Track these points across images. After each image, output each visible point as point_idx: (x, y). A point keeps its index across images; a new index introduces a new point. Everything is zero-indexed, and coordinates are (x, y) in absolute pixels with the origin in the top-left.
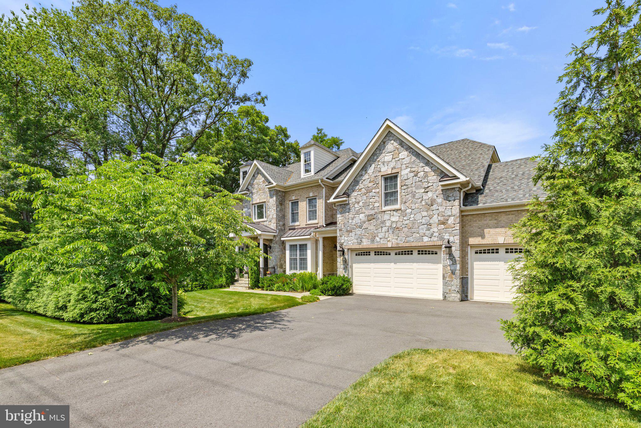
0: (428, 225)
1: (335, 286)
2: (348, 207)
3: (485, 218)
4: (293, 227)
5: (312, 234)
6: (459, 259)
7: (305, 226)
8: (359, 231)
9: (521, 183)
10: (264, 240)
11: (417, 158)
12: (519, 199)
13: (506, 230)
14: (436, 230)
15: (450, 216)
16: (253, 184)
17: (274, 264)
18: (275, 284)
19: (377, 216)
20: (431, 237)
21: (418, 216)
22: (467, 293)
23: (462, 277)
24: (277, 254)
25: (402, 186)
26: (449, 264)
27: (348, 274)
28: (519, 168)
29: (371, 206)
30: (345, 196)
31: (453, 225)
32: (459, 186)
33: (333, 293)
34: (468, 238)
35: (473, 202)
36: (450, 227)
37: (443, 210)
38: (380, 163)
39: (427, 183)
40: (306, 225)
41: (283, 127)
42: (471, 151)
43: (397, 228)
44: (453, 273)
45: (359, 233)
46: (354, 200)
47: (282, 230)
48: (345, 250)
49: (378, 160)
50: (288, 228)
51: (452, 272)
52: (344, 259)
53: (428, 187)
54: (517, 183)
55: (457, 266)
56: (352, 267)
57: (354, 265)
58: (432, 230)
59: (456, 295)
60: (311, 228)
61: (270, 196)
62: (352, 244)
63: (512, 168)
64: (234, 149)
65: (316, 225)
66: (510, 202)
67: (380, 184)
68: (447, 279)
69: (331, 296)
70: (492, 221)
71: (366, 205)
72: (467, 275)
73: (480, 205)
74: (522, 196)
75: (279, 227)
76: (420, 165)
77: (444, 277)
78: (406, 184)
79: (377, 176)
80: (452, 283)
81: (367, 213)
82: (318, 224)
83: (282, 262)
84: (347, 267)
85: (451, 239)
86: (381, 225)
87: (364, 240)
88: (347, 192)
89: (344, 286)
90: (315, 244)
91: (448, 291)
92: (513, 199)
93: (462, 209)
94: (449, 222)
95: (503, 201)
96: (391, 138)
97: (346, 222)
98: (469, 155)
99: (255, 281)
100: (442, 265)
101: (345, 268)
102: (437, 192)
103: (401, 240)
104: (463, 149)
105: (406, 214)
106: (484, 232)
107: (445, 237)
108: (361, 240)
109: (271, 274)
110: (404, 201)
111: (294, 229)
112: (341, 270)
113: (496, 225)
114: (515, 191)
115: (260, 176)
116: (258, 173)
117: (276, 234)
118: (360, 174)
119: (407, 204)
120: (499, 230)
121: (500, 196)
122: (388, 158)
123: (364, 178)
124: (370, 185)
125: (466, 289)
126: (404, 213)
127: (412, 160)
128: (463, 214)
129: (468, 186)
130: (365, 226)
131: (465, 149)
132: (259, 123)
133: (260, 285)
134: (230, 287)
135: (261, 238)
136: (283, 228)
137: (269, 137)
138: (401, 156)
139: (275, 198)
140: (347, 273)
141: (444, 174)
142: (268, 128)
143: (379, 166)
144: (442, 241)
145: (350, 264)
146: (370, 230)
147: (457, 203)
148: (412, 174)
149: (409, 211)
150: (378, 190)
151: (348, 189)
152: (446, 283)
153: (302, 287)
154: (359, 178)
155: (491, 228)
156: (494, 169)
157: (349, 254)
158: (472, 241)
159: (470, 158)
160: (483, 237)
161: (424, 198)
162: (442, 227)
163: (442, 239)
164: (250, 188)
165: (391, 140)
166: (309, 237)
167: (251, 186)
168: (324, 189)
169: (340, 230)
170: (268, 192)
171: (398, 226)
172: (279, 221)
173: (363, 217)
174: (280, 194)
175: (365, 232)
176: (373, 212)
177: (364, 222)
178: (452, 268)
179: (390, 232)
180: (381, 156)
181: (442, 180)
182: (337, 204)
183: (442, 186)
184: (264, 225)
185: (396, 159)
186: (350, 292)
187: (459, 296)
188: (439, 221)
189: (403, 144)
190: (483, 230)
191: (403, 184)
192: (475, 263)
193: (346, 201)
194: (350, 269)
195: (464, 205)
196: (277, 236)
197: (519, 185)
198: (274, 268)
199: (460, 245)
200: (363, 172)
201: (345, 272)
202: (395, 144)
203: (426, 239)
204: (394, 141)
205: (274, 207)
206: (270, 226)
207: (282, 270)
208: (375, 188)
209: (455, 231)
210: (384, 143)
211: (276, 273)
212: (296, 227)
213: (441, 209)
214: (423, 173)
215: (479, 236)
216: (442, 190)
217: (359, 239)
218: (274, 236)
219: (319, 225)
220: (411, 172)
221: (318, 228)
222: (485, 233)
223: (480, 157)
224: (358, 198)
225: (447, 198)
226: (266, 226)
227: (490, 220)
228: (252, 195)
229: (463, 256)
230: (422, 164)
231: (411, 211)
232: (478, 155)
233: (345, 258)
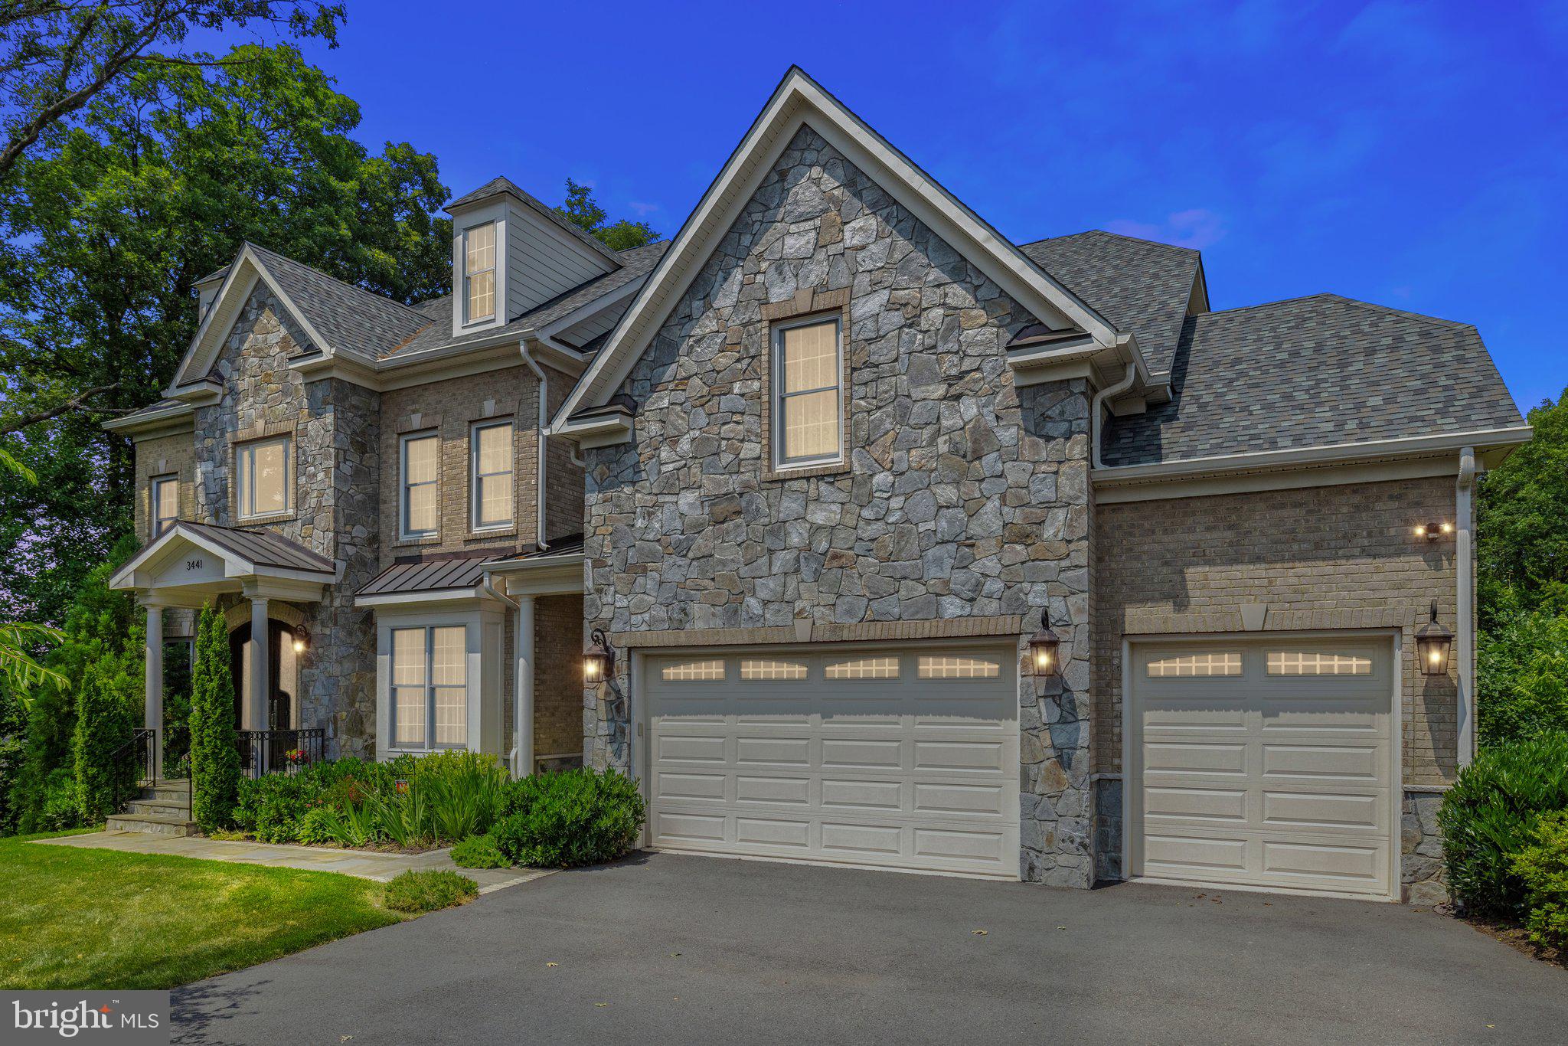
0: (959, 544)
1: (560, 823)
2: (630, 459)
3: (1190, 521)
4: (414, 552)
5: (486, 582)
6: (1085, 698)
7: (462, 548)
8: (673, 570)
9: (1319, 382)
10: (273, 603)
11: (917, 244)
12: (1323, 438)
13: (1271, 573)
14: (991, 565)
15: (1049, 505)
16: (238, 353)
17: (322, 713)
18: (303, 811)
19: (750, 503)
20: (972, 600)
21: (922, 504)
22: (1118, 848)
23: (1096, 777)
24: (335, 670)
25: (854, 369)
26: (1045, 719)
27: (629, 766)
28: (1297, 327)
29: (727, 458)
30: (620, 407)
31: (1063, 544)
32: (1086, 372)
33: (554, 852)
34: (1120, 606)
35: (1141, 448)
36: (1049, 555)
37: (1023, 478)
38: (764, 265)
39: (956, 359)
40: (467, 542)
41: (422, 151)
42: (1116, 267)
43: (835, 557)
44: (1064, 760)
45: (675, 576)
46: (655, 428)
47: (363, 562)
48: (618, 652)
49: (756, 251)
50: (392, 556)
51: (1060, 757)
52: (613, 697)
53: (961, 375)
54: (1303, 381)
55: (1078, 729)
56: (645, 732)
57: (658, 723)
58: (976, 569)
59: (1073, 860)
60: (484, 554)
61: (311, 407)
62: (644, 627)
63: (1273, 329)
64: (191, 213)
65: (508, 544)
66: (1288, 451)
67: (764, 358)
68: (1038, 789)
69: (543, 867)
70: (1215, 534)
71: (706, 451)
72: (1119, 769)
73: (1172, 461)
74: (1330, 426)
75: (348, 548)
76: (931, 278)
77: (1026, 780)
78: (874, 359)
79: (750, 323)
80: (1060, 807)
81: (709, 487)
82: (514, 536)
83: (362, 707)
84: (623, 732)
85: (1057, 608)
86: (769, 542)
87: (696, 609)
88: (627, 391)
89: (605, 823)
90: (500, 629)
91: (1041, 844)
92: (1297, 440)
93: (1096, 477)
94: (1048, 532)
95: (1260, 448)
96: (810, 156)
97: (621, 526)
98: (1112, 281)
99: (219, 798)
100: (1018, 723)
101: (617, 736)
102: (999, 398)
103: (849, 612)
104: (1087, 261)
105: (871, 494)
106: (1184, 579)
107: (1030, 597)
108: (683, 610)
109: (304, 760)
110: (863, 434)
111: (416, 560)
112: (599, 744)
113: (1231, 551)
114: (1301, 407)
115: (268, 319)
116: (262, 306)
117: (333, 580)
118: (684, 310)
119: (876, 451)
120: (1241, 572)
121: (1245, 428)
122: (797, 242)
123: (697, 331)
124: (723, 361)
125: (1112, 832)
126: (865, 491)
127: (898, 256)
128: (1103, 499)
129: (1122, 378)
130: (700, 544)
131: (1095, 262)
132: (311, 117)
133: (238, 815)
134: (110, 823)
135: (259, 597)
136: (369, 555)
137: (353, 184)
138: (850, 238)
139: (329, 418)
140: (624, 758)
141: (1025, 316)
142: (358, 152)
143: (760, 278)
144: (1017, 618)
145: (636, 718)
146: (723, 563)
147: (1077, 448)
148: (897, 318)
149: (882, 478)
150: (756, 385)
151: (630, 377)
152: (1036, 805)
153: (426, 824)
154: (676, 330)
155: (1210, 562)
156: (1206, 332)
157: (634, 672)
158: (1139, 618)
159: (1116, 290)
160: (1180, 600)
161: (945, 423)
162: (1017, 553)
163: (1018, 607)
164: (225, 368)
165: (811, 166)
166: (470, 594)
167: (232, 362)
168: (543, 388)
169: (598, 563)
170: (303, 391)
171: (840, 546)
172: (351, 520)
173: (691, 505)
174: (354, 400)
175: (703, 573)
176: (733, 484)
177: (698, 527)
178: (1061, 740)
179: (806, 573)
180: (769, 236)
181: (1016, 342)
182: (583, 446)
183: (1021, 369)
184: (281, 539)
185: (833, 250)
186: (639, 844)
187: (1086, 864)
188: (1005, 525)
189: (862, 183)
190: (1181, 572)
191: (858, 360)
192: (1148, 716)
193: (619, 430)
194: (637, 742)
195: (1105, 461)
196: (339, 587)
197: (1311, 387)
198: (320, 732)
199: (1090, 637)
200: (697, 304)
201: (617, 754)
202: (829, 183)
203: (952, 607)
204: (824, 167)
205: (327, 457)
206: (306, 545)
207: (359, 743)
208: (744, 376)
209: (1070, 574)
210: (783, 175)
211: (329, 756)
212: (425, 552)
213: (1015, 474)
214: (941, 311)
215: (1166, 597)
216: (1020, 390)
217: (676, 605)
218: (326, 588)
219: (518, 544)
220: (892, 306)
221: (515, 556)
222: (1190, 585)
223: (1150, 287)
224: (672, 418)
225: (1038, 427)
226: (292, 544)
227: (1208, 529)
228: (236, 402)
229: (1103, 683)
230: (934, 274)
231: (891, 479)
232: (1146, 280)
233: (618, 692)
